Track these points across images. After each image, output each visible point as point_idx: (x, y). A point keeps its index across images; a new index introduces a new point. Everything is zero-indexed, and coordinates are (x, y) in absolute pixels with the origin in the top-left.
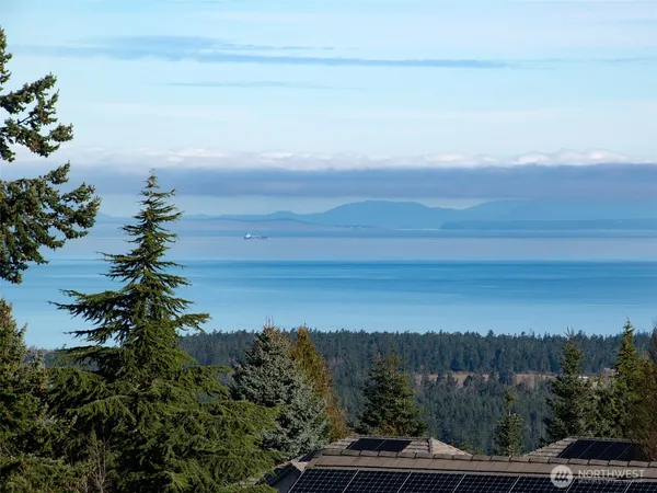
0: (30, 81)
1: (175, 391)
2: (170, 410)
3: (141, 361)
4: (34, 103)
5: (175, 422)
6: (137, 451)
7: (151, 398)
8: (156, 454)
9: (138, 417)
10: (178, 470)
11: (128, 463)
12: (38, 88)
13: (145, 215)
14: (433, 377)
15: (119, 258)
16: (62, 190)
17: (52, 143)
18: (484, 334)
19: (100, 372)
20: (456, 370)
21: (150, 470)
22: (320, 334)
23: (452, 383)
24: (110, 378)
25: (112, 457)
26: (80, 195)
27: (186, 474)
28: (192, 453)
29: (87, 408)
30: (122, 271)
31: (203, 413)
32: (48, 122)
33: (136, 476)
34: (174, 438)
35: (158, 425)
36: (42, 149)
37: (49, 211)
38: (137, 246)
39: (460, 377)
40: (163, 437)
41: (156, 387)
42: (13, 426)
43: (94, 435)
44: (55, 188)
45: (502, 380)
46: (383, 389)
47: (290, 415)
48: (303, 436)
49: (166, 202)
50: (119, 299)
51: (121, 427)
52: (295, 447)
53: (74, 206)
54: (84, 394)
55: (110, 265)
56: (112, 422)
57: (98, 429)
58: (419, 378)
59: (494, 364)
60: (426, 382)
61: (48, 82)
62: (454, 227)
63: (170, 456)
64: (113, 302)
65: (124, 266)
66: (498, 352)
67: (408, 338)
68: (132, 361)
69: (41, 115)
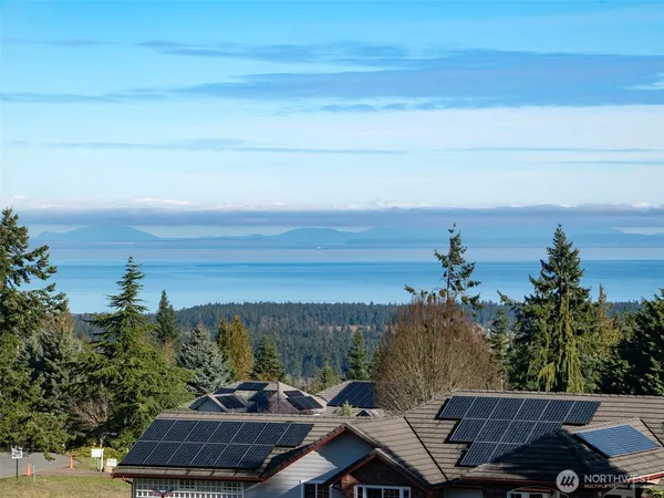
0: (38, 248)
1: (141, 363)
2: (140, 373)
3: (126, 348)
4: (39, 258)
5: (143, 378)
6: (123, 393)
7: (130, 367)
8: (133, 394)
9: (123, 376)
10: (143, 403)
11: (120, 399)
12: (40, 251)
13: (127, 276)
14: (339, 328)
15: (114, 298)
16: (52, 294)
17: (48, 274)
18: (368, 304)
19: (106, 354)
20: (352, 324)
21: (130, 402)
22: (275, 304)
23: (349, 331)
24: (110, 357)
25: (111, 396)
26: (60, 297)
27: (147, 404)
28: (150, 393)
29: (98, 372)
30: (116, 304)
31: (156, 374)
32: (44, 266)
33: (123, 405)
34: (141, 387)
35: (133, 379)
36: (43, 277)
37: (46, 304)
38: (123, 292)
39: (354, 328)
40: (136, 386)
41: (132, 362)
42: (30, 400)
43: (102, 386)
44: (49, 293)
45: (377, 329)
46: (264, 354)
47: (210, 370)
48: (217, 380)
49: (137, 270)
50: (114, 318)
51: (115, 381)
52: (213, 387)
53: (58, 302)
54: (97, 365)
55: (110, 302)
56: (111, 379)
57: (104, 383)
58: (331, 329)
59: (374, 320)
60: (335, 331)
61: (45, 248)
62: (354, 243)
63: (139, 395)
64: (112, 319)
65: (117, 301)
66: (376, 314)
67: (326, 306)
68: (121, 349)
69: (42, 263)
